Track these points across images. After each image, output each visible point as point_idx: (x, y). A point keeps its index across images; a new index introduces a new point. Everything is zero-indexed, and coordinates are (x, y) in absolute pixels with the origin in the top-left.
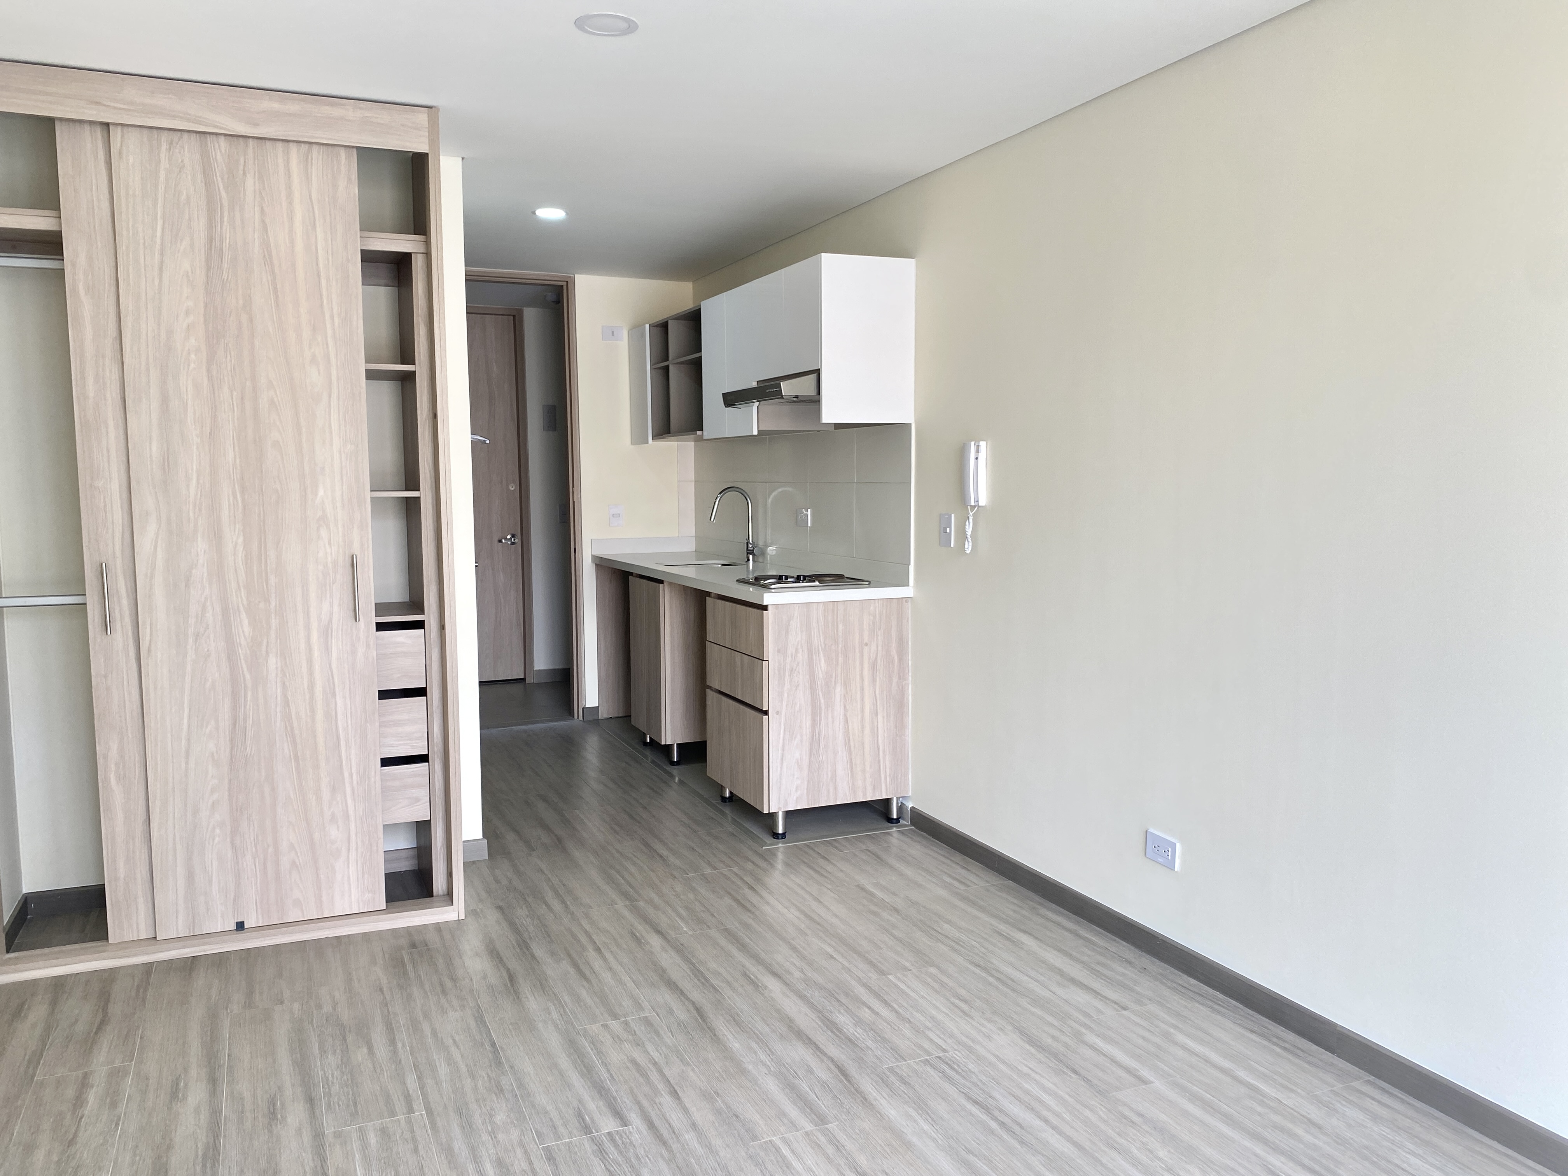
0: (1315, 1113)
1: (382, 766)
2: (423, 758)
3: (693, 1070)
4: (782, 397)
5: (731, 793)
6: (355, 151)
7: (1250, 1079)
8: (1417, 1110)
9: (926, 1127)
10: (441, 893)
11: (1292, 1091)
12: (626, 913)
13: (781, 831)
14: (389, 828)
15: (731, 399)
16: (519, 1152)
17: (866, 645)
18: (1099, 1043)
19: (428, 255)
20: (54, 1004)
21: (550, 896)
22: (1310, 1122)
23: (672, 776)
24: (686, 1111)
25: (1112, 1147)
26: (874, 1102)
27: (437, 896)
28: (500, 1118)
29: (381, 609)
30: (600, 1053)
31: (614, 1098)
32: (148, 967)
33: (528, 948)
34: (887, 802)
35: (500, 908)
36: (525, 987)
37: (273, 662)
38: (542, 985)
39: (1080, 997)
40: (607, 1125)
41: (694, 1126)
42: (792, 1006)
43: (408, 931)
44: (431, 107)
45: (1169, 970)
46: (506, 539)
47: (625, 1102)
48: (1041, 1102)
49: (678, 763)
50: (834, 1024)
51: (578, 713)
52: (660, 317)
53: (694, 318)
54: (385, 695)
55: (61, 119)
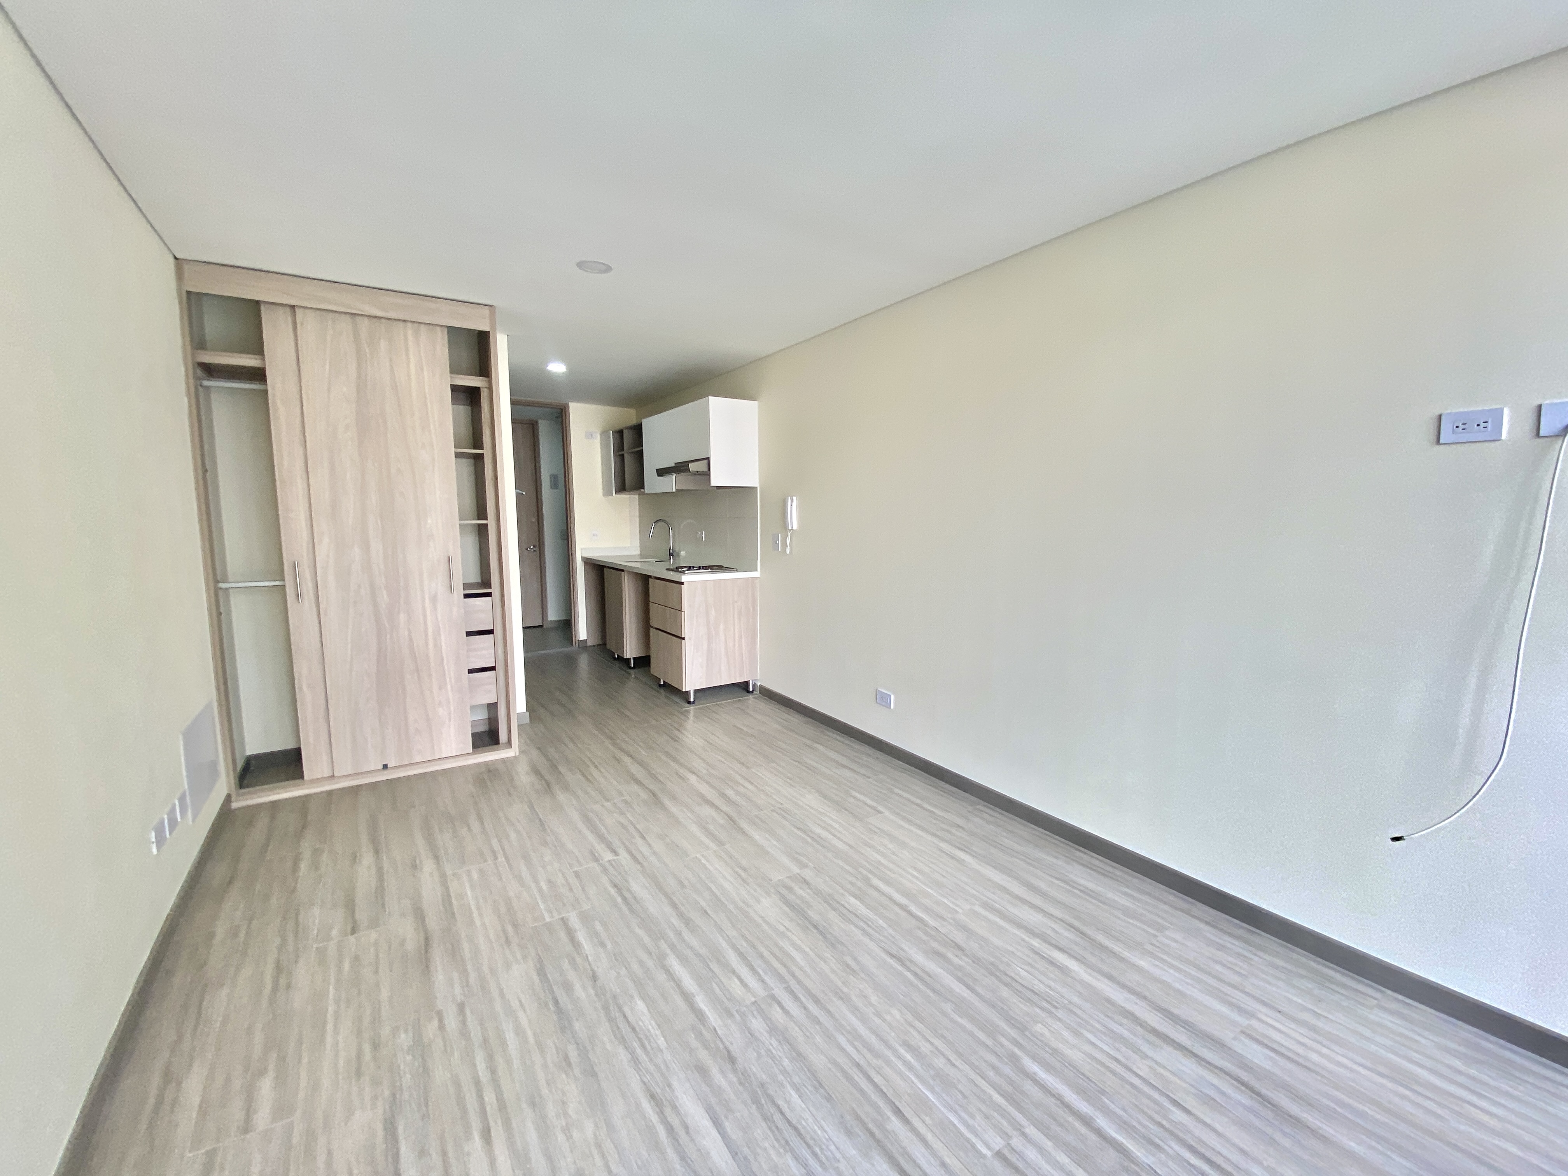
0: (960, 821)
1: (469, 673)
2: (493, 669)
3: (653, 825)
4: (690, 471)
5: (664, 682)
6: (446, 329)
7: (929, 808)
8: (1006, 816)
9: (775, 843)
10: (504, 742)
11: (949, 812)
12: (610, 747)
13: (692, 701)
14: (473, 708)
15: (661, 472)
16: (560, 875)
17: (736, 602)
18: (858, 795)
19: (490, 389)
20: (273, 817)
21: (567, 740)
22: (958, 826)
23: (630, 674)
24: (650, 845)
25: (866, 845)
26: (747, 833)
27: (502, 744)
28: (547, 858)
29: (466, 586)
30: (601, 820)
31: (611, 842)
32: (330, 793)
33: (556, 768)
34: (747, 683)
35: (539, 749)
36: (556, 789)
37: (402, 617)
38: (566, 788)
39: (848, 774)
40: (608, 856)
41: (655, 853)
42: (704, 789)
43: (486, 764)
44: (490, 306)
45: (888, 758)
46: (530, 548)
47: (616, 843)
48: (831, 826)
49: (634, 668)
50: (725, 795)
51: (575, 643)
52: (618, 428)
53: (638, 430)
54: (469, 634)
55: (265, 302)
